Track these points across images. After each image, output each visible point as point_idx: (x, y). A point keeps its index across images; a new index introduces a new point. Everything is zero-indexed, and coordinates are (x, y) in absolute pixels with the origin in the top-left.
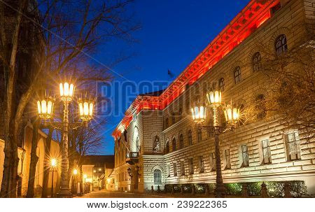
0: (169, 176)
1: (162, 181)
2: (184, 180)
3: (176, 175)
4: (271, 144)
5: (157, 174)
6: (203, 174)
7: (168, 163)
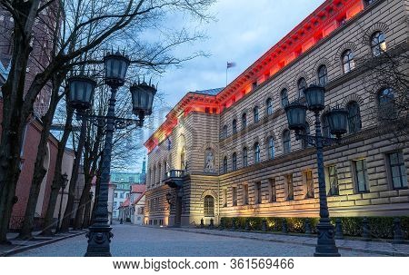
0: (226, 206)
1: (215, 212)
2: (247, 213)
3: (235, 204)
4: (368, 165)
5: (209, 203)
6: (275, 204)
7: (226, 187)
